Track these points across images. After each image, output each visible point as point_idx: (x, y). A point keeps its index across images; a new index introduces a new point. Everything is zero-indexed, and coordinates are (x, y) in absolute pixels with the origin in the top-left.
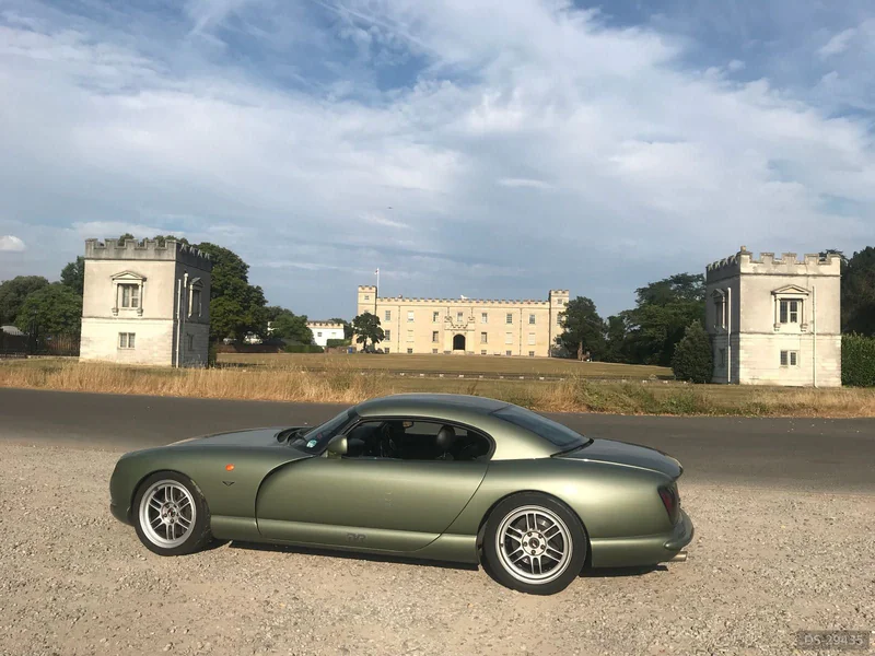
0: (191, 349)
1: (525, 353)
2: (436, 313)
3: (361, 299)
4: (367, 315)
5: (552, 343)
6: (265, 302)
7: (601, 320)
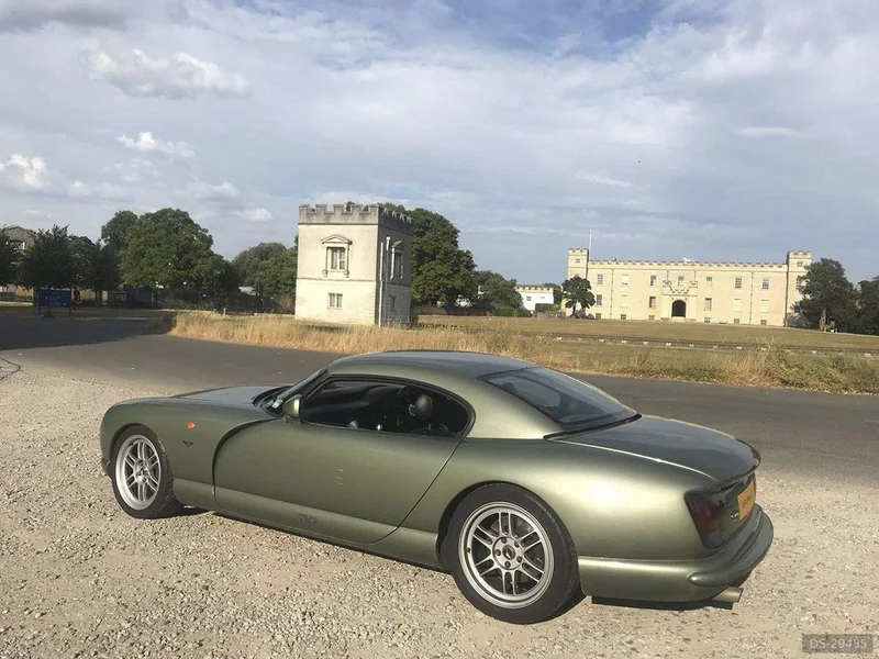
0: (393, 310)
1: (756, 322)
2: (653, 278)
3: (572, 263)
4: (577, 279)
5: (789, 311)
6: (474, 266)
7: (851, 285)
